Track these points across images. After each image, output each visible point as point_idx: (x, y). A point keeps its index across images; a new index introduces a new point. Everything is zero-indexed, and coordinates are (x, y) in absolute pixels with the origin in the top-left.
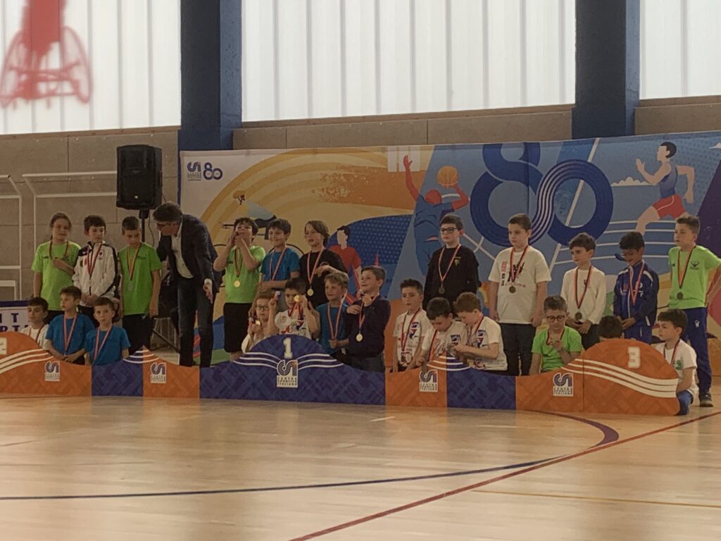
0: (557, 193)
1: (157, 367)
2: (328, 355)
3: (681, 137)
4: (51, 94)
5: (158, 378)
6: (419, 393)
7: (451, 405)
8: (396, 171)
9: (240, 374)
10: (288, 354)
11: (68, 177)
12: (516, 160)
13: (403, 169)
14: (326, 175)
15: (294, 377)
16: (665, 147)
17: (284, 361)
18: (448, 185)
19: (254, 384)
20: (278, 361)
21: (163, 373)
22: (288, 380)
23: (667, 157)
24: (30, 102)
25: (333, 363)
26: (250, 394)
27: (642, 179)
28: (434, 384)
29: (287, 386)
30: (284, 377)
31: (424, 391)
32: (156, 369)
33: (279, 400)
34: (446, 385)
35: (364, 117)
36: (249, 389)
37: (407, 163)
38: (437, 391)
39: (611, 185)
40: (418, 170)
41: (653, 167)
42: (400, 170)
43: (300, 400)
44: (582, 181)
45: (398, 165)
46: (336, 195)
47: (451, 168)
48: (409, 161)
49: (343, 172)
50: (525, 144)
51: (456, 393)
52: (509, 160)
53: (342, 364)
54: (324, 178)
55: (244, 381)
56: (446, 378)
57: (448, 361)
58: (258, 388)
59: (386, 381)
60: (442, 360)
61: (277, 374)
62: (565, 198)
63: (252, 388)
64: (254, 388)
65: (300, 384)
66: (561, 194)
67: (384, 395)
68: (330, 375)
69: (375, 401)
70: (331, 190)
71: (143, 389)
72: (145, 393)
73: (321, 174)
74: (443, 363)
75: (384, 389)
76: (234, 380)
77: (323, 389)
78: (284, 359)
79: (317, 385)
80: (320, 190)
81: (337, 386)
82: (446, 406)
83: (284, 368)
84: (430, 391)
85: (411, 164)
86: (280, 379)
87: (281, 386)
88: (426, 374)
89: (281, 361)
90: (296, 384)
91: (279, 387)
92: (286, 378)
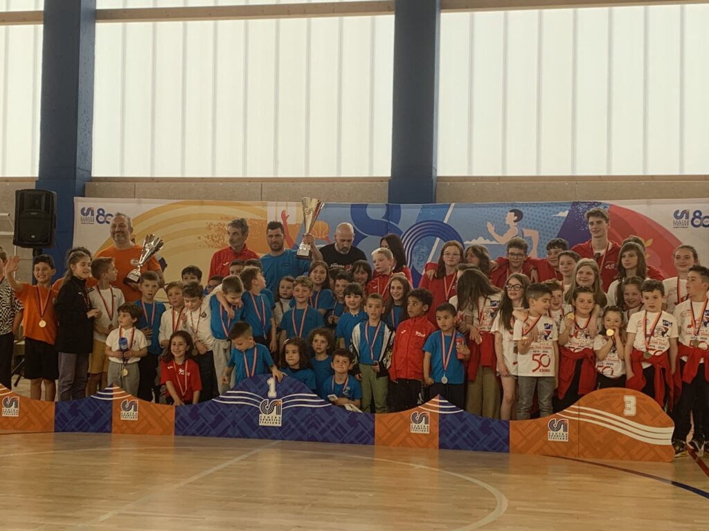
0: (415, 248)
1: (128, 404)
2: (316, 395)
3: (527, 205)
5: (130, 415)
6: (409, 434)
7: (442, 446)
9: (220, 412)
10: (272, 393)
12: (380, 218)
14: (211, 224)
15: (278, 416)
16: (513, 213)
17: (268, 400)
18: (320, 237)
19: (234, 423)
20: (261, 400)
21: (135, 410)
22: (271, 419)
23: (515, 221)
25: (321, 403)
26: (230, 432)
27: (492, 239)
28: (426, 425)
29: (269, 425)
30: (267, 416)
31: (415, 432)
32: (127, 406)
33: (261, 438)
34: (438, 428)
35: (203, 178)
36: (229, 426)
37: (284, 216)
38: (428, 433)
39: (465, 243)
40: (294, 223)
41: (502, 229)
43: (283, 439)
44: (438, 239)
45: (276, 216)
46: (220, 242)
47: (323, 223)
48: (286, 215)
50: (388, 205)
51: (447, 435)
52: (373, 218)
54: (209, 227)
55: (223, 419)
56: (438, 421)
57: (441, 404)
58: (238, 427)
59: (376, 421)
60: (436, 403)
61: (260, 413)
62: (423, 252)
63: (232, 426)
64: (234, 427)
65: (284, 422)
66: (419, 249)
67: (373, 436)
68: (317, 415)
69: (364, 441)
70: (216, 237)
71: (113, 425)
72: (113, 430)
73: (207, 223)
74: (436, 405)
75: (374, 430)
76: (212, 418)
77: (308, 428)
78: (268, 398)
79: (303, 424)
80: (205, 237)
81: (323, 425)
82: (438, 447)
83: (267, 407)
84: (421, 432)
85: (288, 218)
86: (263, 418)
87: (264, 424)
88: (418, 416)
89: (265, 400)
90: (279, 423)
91: (261, 426)
92: (269, 417)
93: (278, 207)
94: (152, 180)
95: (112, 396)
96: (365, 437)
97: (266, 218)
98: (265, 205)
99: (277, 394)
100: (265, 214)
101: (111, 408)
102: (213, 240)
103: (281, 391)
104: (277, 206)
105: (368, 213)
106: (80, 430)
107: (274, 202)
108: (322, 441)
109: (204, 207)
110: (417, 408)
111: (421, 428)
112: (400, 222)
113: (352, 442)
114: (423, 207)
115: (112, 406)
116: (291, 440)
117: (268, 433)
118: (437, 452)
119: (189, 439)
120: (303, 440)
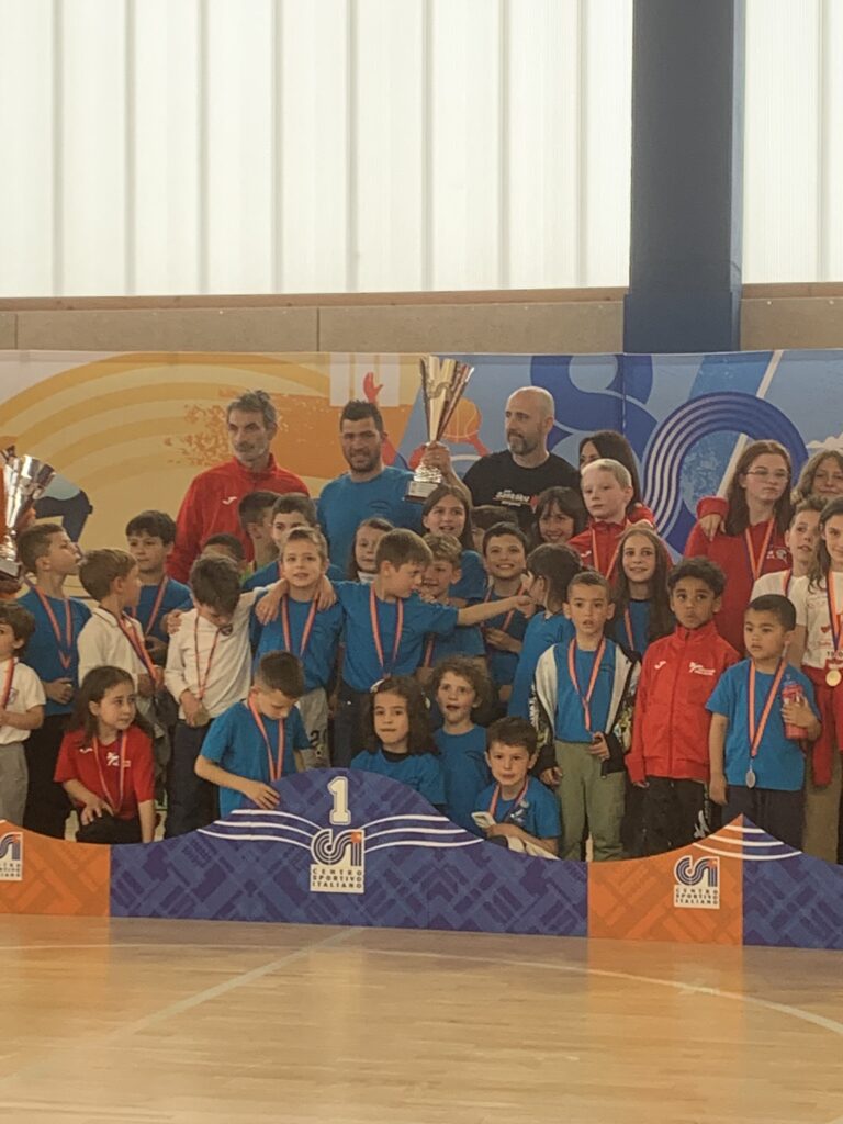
0: (687, 459)
5: (3, 868)
6: (672, 910)
7: (751, 938)
9: (216, 859)
10: (340, 815)
12: (603, 389)
14: (196, 409)
15: (355, 869)
17: (330, 830)
18: (457, 437)
19: (250, 886)
20: (313, 831)
21: (15, 857)
22: (339, 875)
25: (457, 838)
26: (240, 907)
28: (712, 889)
30: (328, 868)
31: (684, 905)
33: (316, 922)
34: (741, 895)
35: (178, 299)
36: (240, 893)
37: (370, 385)
38: (717, 907)
39: (807, 446)
40: (396, 404)
43: (369, 924)
44: (743, 437)
45: (351, 393)
46: (218, 451)
48: (377, 385)
50: (617, 357)
51: (764, 913)
52: (586, 390)
53: (480, 840)
54: (192, 417)
55: (224, 876)
56: (741, 878)
57: (747, 837)
58: (261, 895)
59: (590, 880)
60: (734, 835)
61: (312, 861)
62: (707, 470)
63: (246, 893)
64: (250, 895)
65: (371, 884)
66: (697, 462)
67: (585, 915)
68: (447, 864)
69: (561, 929)
70: (207, 439)
73: (186, 406)
74: (734, 842)
75: (585, 902)
76: (199, 875)
77: (429, 898)
78: (330, 826)
79: (415, 888)
80: (182, 441)
81: (464, 890)
82: (741, 940)
83: (329, 848)
84: (700, 906)
85: (380, 392)
86: (319, 873)
87: (322, 889)
88: (692, 867)
89: (323, 831)
90: (359, 886)
91: (314, 892)
92: (333, 872)
93: (357, 365)
94: (58, 304)
96: (564, 920)
98: (323, 362)
99: (352, 817)
100: (324, 384)
102: (201, 447)
103: (362, 810)
105: (572, 377)
107: (347, 355)
108: (461, 929)
109: (180, 367)
111: (699, 896)
112: (651, 398)
113: (534, 931)
114: (707, 361)
116: (386, 925)
117: (331, 910)
118: (739, 951)
119: (143, 925)
120: (416, 927)
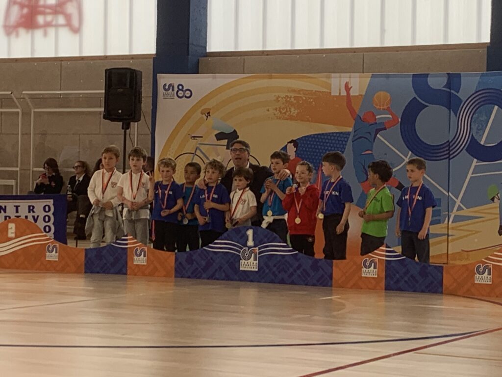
0: (474, 116)
1: (139, 251)
4: (48, 25)
6: (361, 278)
7: (388, 288)
8: (338, 94)
9: (209, 258)
10: (250, 243)
11: (60, 94)
12: (441, 87)
13: (344, 93)
14: (279, 97)
15: (255, 262)
17: (247, 248)
18: (382, 107)
19: (220, 268)
20: (241, 248)
21: (144, 256)
22: (249, 264)
24: (30, 31)
25: (289, 251)
26: (217, 276)
28: (375, 270)
30: (246, 262)
31: (365, 276)
32: (138, 253)
33: (241, 281)
34: (385, 272)
37: (348, 88)
38: (376, 276)
40: (357, 94)
42: (342, 94)
43: (259, 282)
45: (340, 90)
46: (287, 114)
47: (385, 93)
48: (350, 87)
49: (293, 95)
50: (448, 74)
51: (392, 279)
52: (435, 88)
54: (277, 100)
55: (212, 264)
56: (384, 266)
57: (387, 251)
59: (333, 267)
60: (383, 251)
61: (241, 259)
62: (482, 121)
63: (218, 270)
64: (220, 271)
65: (260, 268)
66: (478, 117)
67: (331, 279)
68: (286, 261)
69: (324, 284)
70: (283, 109)
71: (128, 269)
72: (129, 272)
73: (275, 96)
74: (383, 253)
75: (332, 274)
76: (203, 263)
77: (279, 272)
78: (247, 246)
79: (275, 269)
80: (273, 109)
81: (291, 270)
82: (384, 288)
83: (247, 254)
84: (370, 276)
85: (352, 89)
86: (243, 263)
87: (244, 269)
88: (368, 262)
89: (244, 248)
90: (256, 268)
91: (241, 270)
92: (247, 263)
93: (342, 79)
94: (263, 53)
95: (127, 244)
96: (324, 281)
97: (331, 90)
98: (329, 77)
99: (255, 243)
100: (329, 86)
101: (126, 254)
102: (281, 112)
103: (258, 241)
104: (340, 77)
105: (429, 83)
106: (104, 272)
107: (338, 74)
108: (290, 284)
110: (367, 255)
111: (370, 272)
112: (460, 91)
113: (314, 285)
114: (482, 75)
115: (127, 252)
116: (265, 282)
118: (383, 293)
120: (275, 283)
